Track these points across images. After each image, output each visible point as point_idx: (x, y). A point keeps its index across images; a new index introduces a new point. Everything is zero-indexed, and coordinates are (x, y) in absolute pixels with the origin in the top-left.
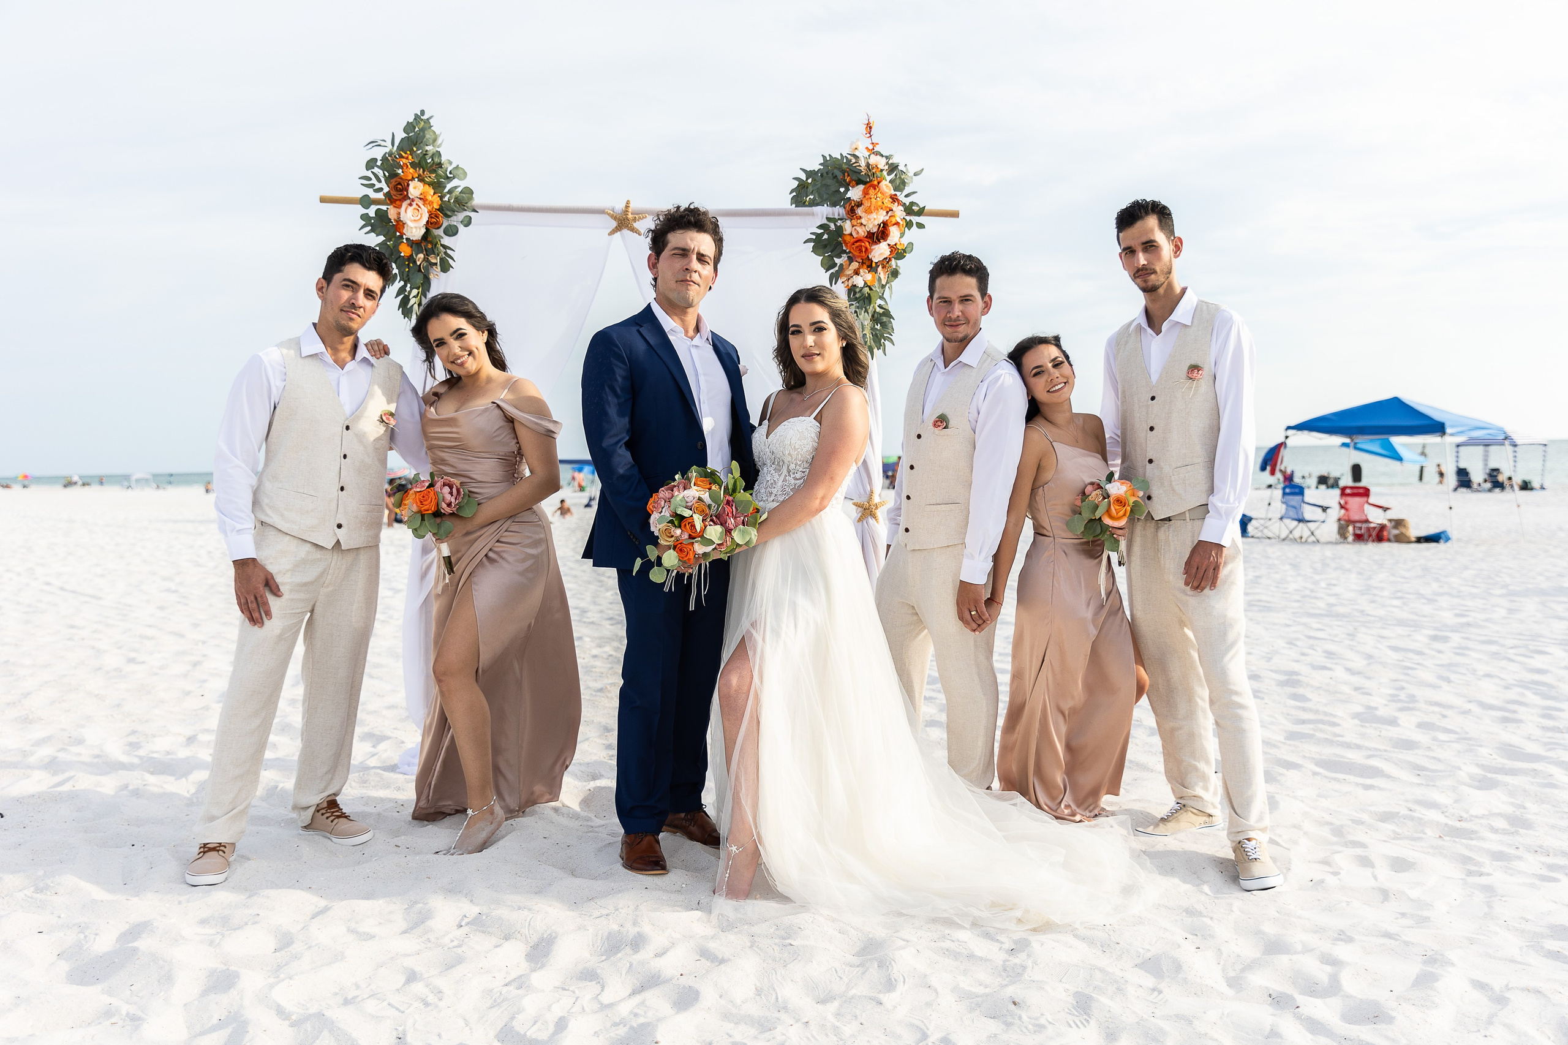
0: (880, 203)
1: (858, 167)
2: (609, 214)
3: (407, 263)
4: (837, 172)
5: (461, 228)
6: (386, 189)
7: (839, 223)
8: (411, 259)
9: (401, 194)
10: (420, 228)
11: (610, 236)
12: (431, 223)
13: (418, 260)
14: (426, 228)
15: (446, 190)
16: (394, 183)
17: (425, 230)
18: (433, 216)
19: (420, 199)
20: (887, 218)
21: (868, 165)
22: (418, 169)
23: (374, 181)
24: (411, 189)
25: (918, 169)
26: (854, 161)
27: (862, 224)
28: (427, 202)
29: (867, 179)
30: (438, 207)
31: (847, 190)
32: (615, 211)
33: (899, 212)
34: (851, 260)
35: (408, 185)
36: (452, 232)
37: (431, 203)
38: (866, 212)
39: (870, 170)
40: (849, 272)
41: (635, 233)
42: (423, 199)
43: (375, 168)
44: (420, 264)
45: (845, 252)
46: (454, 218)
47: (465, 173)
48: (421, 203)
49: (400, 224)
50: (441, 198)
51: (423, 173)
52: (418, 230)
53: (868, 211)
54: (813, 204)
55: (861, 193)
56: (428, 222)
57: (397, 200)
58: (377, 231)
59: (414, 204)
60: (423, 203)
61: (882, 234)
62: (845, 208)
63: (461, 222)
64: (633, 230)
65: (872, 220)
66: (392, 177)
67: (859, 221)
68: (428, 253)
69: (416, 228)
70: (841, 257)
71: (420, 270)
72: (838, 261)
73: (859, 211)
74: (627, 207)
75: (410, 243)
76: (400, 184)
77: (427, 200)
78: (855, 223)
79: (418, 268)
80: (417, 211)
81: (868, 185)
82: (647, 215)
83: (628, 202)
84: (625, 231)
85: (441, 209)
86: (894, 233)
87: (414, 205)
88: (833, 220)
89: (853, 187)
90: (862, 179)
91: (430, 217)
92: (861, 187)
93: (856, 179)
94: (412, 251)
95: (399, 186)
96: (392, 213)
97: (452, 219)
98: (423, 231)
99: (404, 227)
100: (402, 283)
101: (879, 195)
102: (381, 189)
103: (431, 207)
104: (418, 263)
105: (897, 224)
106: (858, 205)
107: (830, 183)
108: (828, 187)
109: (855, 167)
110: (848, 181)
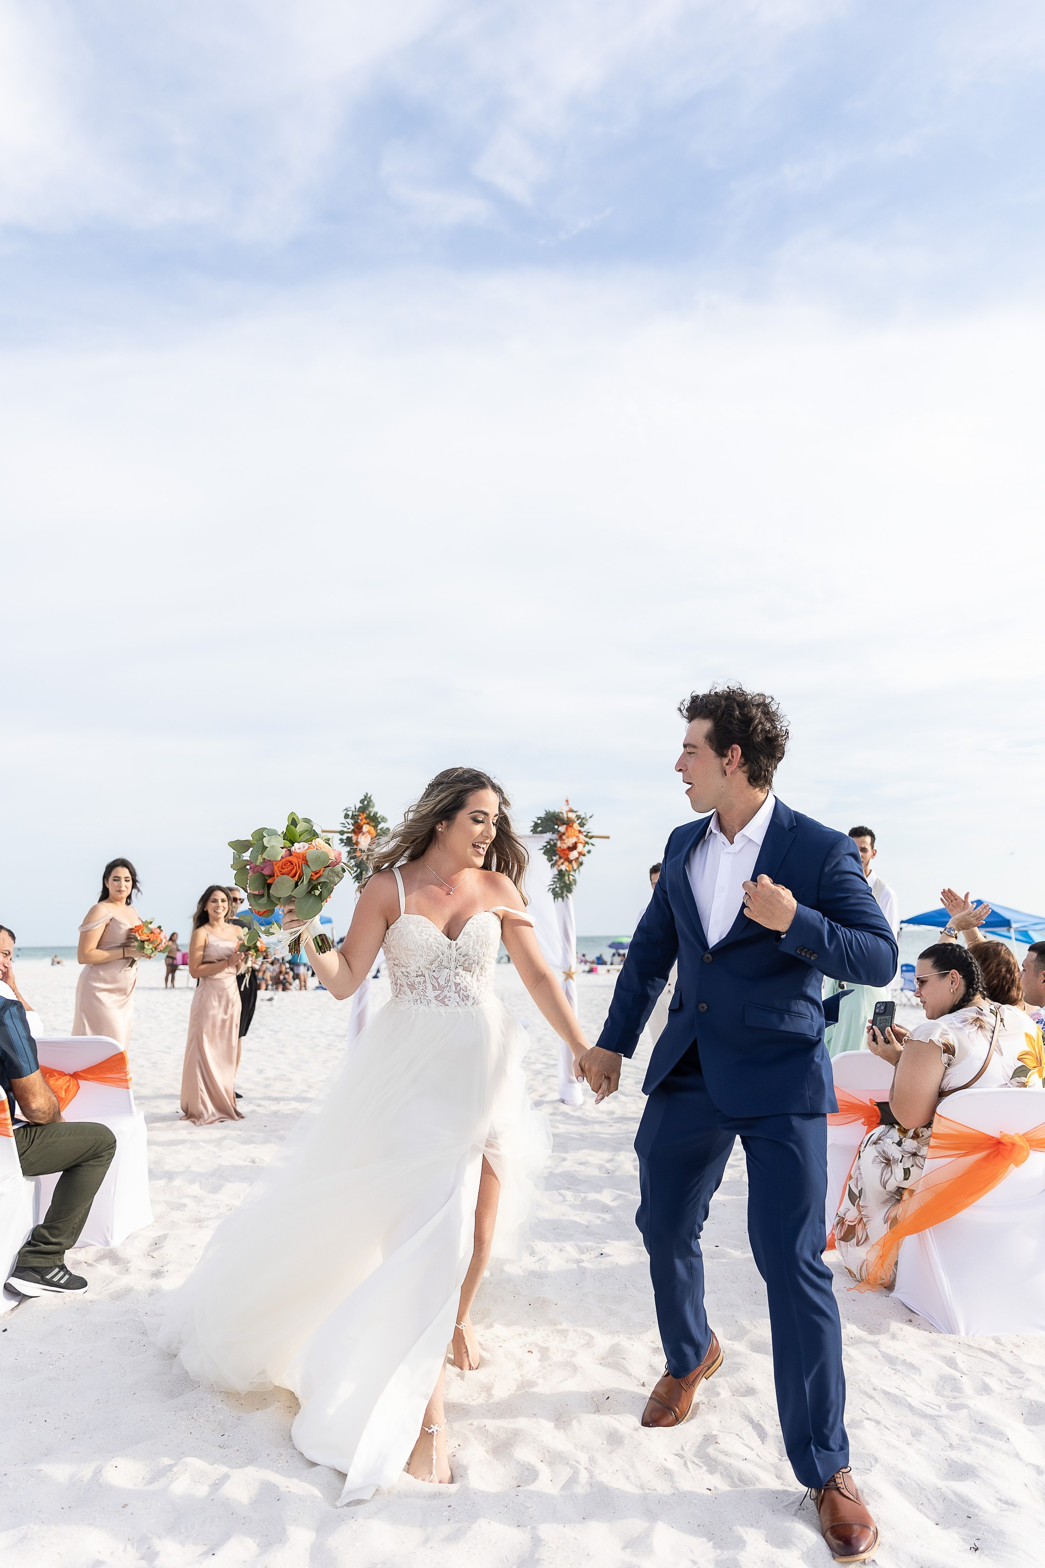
0: (574, 833)
4: (553, 819)
6: (353, 828)
7: (555, 841)
9: (359, 830)
13: (364, 858)
15: (379, 828)
18: (372, 839)
20: (577, 840)
21: (567, 817)
22: (367, 819)
23: (347, 825)
24: (364, 828)
25: (591, 815)
26: (561, 815)
28: (370, 834)
29: (568, 823)
31: (559, 827)
33: (582, 838)
34: (560, 858)
35: (362, 826)
37: (372, 834)
39: (569, 819)
40: (559, 863)
42: (369, 832)
43: (348, 818)
45: (557, 854)
47: (387, 820)
48: (368, 834)
49: (357, 843)
50: (376, 831)
51: (369, 821)
53: (568, 837)
54: (542, 832)
55: (565, 828)
56: (370, 842)
57: (356, 833)
59: (365, 834)
61: (574, 847)
62: (558, 835)
66: (355, 822)
72: (554, 858)
73: (564, 837)
76: (359, 825)
78: (562, 842)
81: (568, 825)
85: (376, 836)
86: (580, 847)
88: (553, 840)
89: (561, 826)
90: (566, 823)
92: (565, 826)
95: (358, 827)
96: (354, 838)
99: (359, 844)
100: (356, 868)
101: (573, 830)
102: (350, 828)
105: (581, 842)
106: (564, 834)
107: (550, 823)
108: (549, 825)
109: (562, 817)
110: (559, 823)
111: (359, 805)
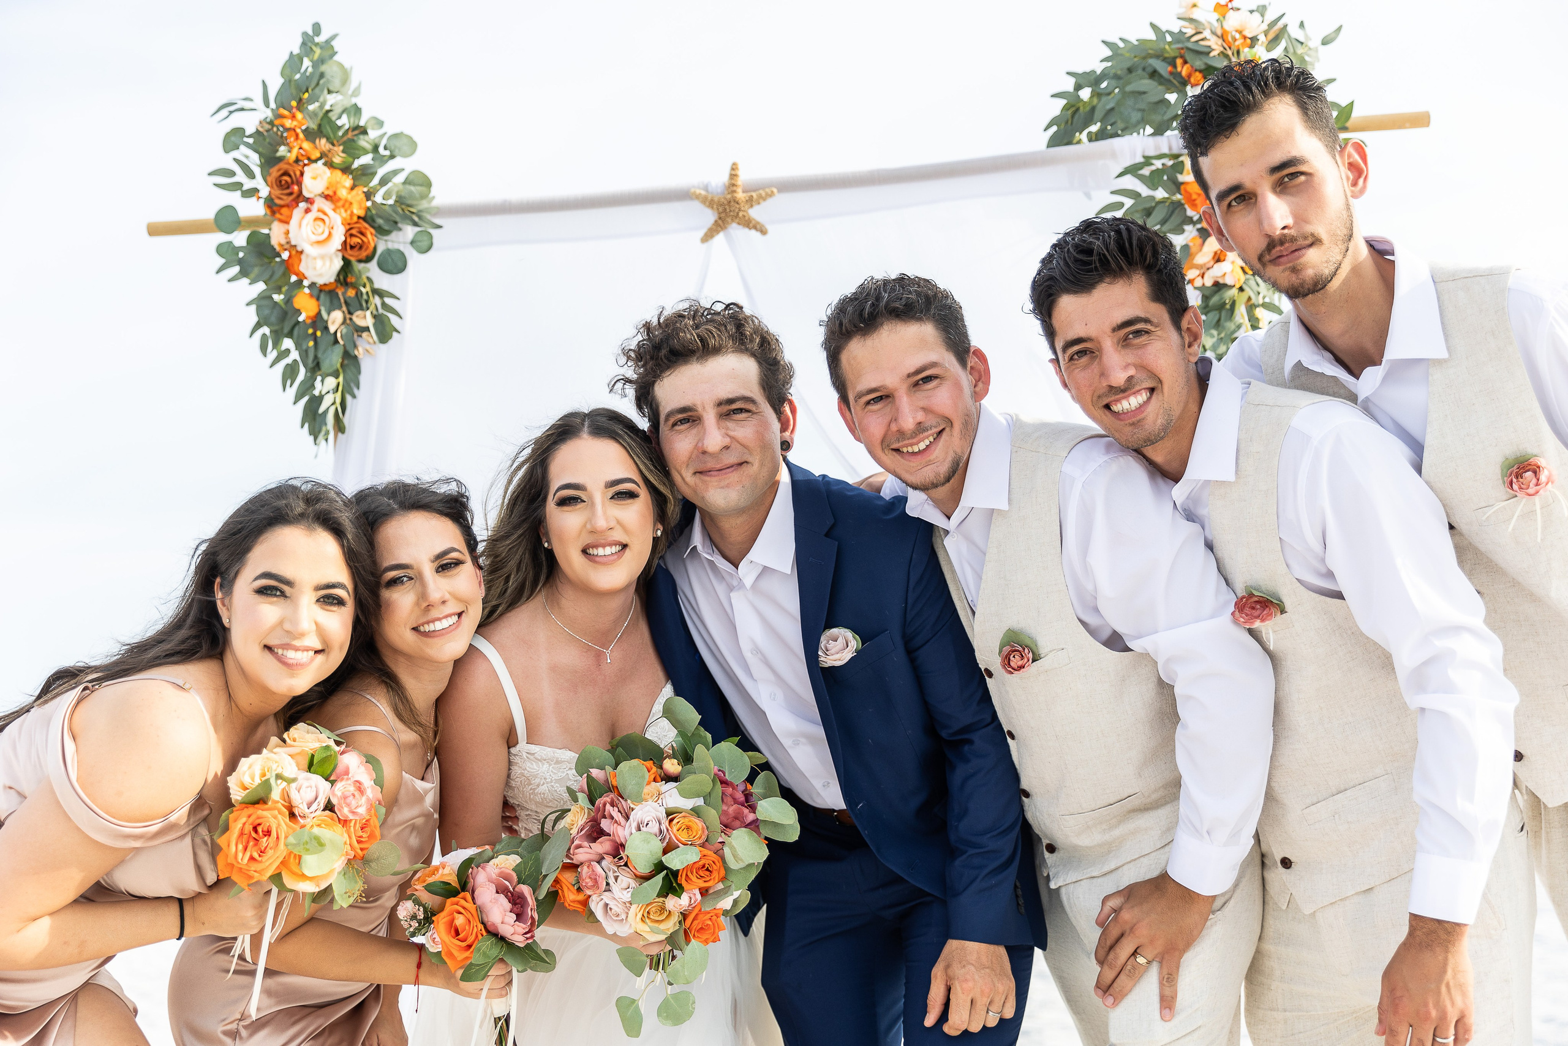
1: (1202, 43)
2: (697, 197)
3: (310, 331)
4: (1152, 65)
5: (413, 256)
6: (265, 191)
8: (318, 322)
9: (291, 194)
10: (331, 260)
11: (706, 245)
12: (352, 247)
13: (333, 323)
14: (344, 259)
15: (378, 181)
16: (276, 175)
17: (342, 263)
18: (354, 232)
19: (327, 197)
21: (1223, 34)
22: (318, 142)
23: (240, 177)
24: (307, 181)
25: (1329, 30)
26: (1192, 32)
28: (340, 204)
30: (362, 215)
32: (710, 189)
34: (1204, 234)
35: (302, 174)
36: (395, 264)
37: (348, 206)
40: (1204, 259)
41: (753, 232)
42: (332, 199)
43: (242, 148)
44: (336, 332)
45: (1190, 221)
46: (394, 235)
47: (416, 146)
48: (327, 206)
49: (293, 256)
50: (368, 196)
51: (329, 148)
52: (328, 263)
56: (344, 245)
57: (282, 206)
58: (253, 275)
59: (315, 207)
60: (332, 206)
63: (412, 244)
64: (749, 224)
66: (270, 160)
68: (352, 310)
69: (323, 257)
70: (1183, 231)
71: (336, 342)
74: (733, 176)
75: (316, 292)
76: (286, 173)
77: (339, 199)
79: (332, 338)
80: (320, 223)
82: (775, 190)
83: (734, 167)
84: (736, 231)
85: (369, 219)
87: (316, 213)
91: (349, 234)
93: (1203, 67)
94: (319, 306)
95: (286, 178)
96: (276, 234)
97: (392, 238)
98: (338, 264)
99: (300, 260)
102: (253, 192)
103: (349, 212)
104: (332, 329)
107: (1146, 84)
108: (1137, 95)
109: (1197, 41)
110: (1184, 73)
111: (275, 84)
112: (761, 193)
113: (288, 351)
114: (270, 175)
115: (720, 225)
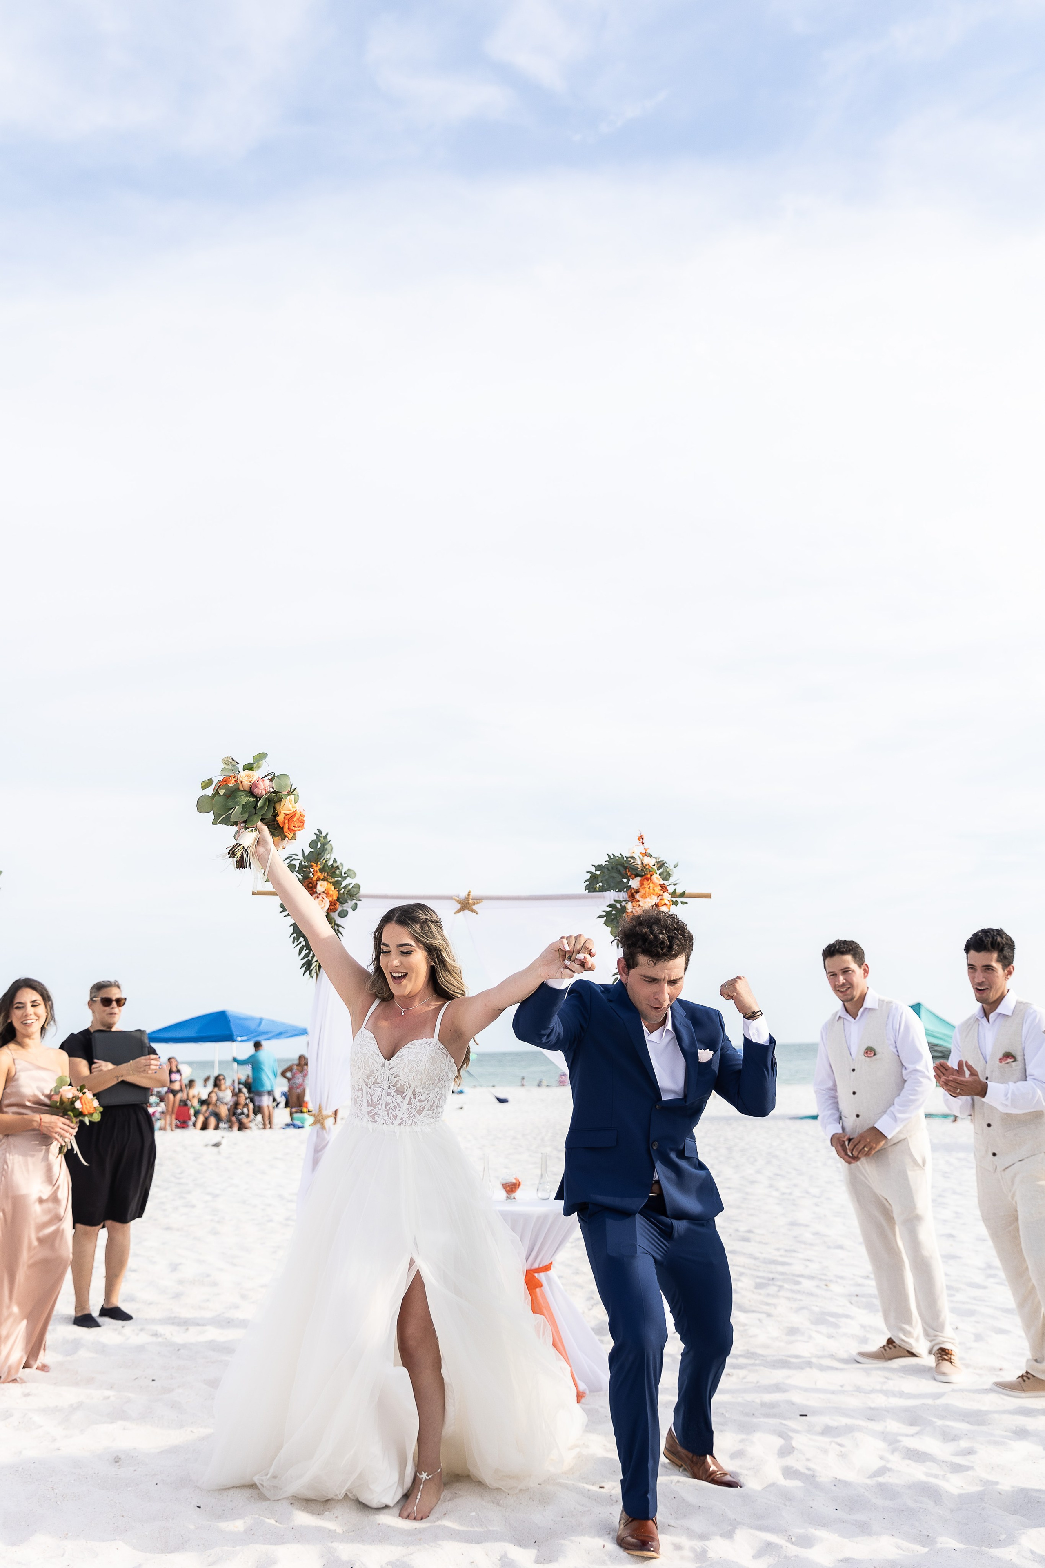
0: (652, 891)
2: (456, 900)
4: (620, 868)
5: (350, 911)
7: (623, 904)
11: (456, 915)
12: (331, 909)
15: (342, 886)
16: (306, 883)
18: (332, 904)
20: (658, 901)
21: (642, 864)
22: (324, 873)
24: (319, 887)
26: (632, 861)
27: (639, 905)
28: (329, 895)
29: (643, 874)
30: (336, 899)
31: (629, 880)
32: (460, 898)
33: (667, 896)
35: (317, 884)
36: (343, 914)
37: (332, 896)
38: (642, 897)
39: (645, 867)
41: (474, 913)
42: (326, 893)
46: (346, 905)
47: (355, 874)
48: (324, 896)
50: (339, 891)
51: (327, 875)
53: (644, 897)
54: (602, 890)
55: (639, 883)
56: (328, 909)
62: (628, 893)
63: (351, 907)
64: (472, 911)
65: (647, 903)
67: (637, 903)
73: (638, 896)
74: (469, 895)
76: (311, 883)
77: (329, 894)
78: (635, 905)
81: (644, 877)
82: (483, 899)
83: (470, 891)
84: (467, 912)
85: (338, 899)
87: (320, 898)
88: (619, 902)
89: (633, 879)
90: (640, 873)
91: (331, 905)
92: (639, 879)
93: (635, 873)
95: (311, 885)
97: (344, 905)
100: (307, 951)
101: (651, 885)
103: (332, 898)
105: (666, 904)
106: (637, 891)
107: (615, 875)
108: (613, 877)
109: (634, 865)
110: (629, 874)
111: (308, 850)
112: (479, 900)
113: (301, 942)
114: (305, 883)
115: (461, 909)
